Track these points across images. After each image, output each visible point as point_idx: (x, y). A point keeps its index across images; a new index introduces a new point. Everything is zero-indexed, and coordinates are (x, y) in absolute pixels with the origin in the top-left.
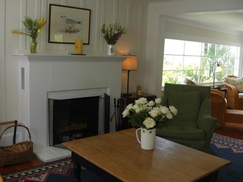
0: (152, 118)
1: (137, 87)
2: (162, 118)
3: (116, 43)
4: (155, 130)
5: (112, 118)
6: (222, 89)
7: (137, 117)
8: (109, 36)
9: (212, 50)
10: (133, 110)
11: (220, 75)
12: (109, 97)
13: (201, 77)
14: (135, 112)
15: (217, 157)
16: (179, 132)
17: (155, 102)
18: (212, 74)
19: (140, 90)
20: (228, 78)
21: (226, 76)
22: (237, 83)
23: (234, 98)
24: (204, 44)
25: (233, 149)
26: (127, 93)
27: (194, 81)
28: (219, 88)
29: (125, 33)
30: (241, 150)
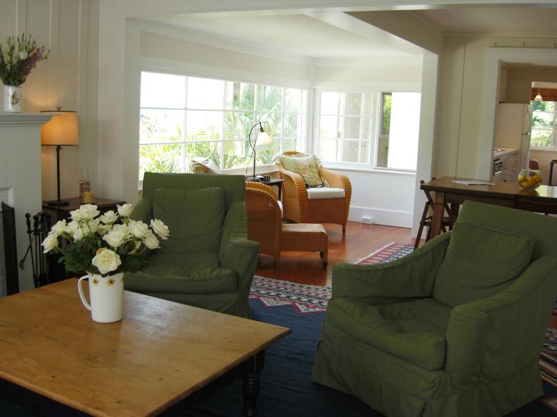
0: (112, 249)
1: (81, 185)
2: (134, 248)
3: (25, 81)
4: (121, 275)
5: (23, 261)
6: (273, 180)
7: (78, 250)
8: (5, 65)
9: (249, 97)
10: (66, 233)
11: (268, 152)
12: (12, 210)
13: (226, 157)
14: (73, 239)
15: (260, 324)
16: (178, 277)
17: (118, 214)
18: (251, 150)
19: (89, 190)
20: (284, 156)
21: (280, 153)
22: (303, 167)
23: (298, 200)
24: (231, 84)
25: (299, 306)
26: (56, 198)
27: (210, 165)
28: (265, 179)
29: (46, 58)
30: (316, 307)
